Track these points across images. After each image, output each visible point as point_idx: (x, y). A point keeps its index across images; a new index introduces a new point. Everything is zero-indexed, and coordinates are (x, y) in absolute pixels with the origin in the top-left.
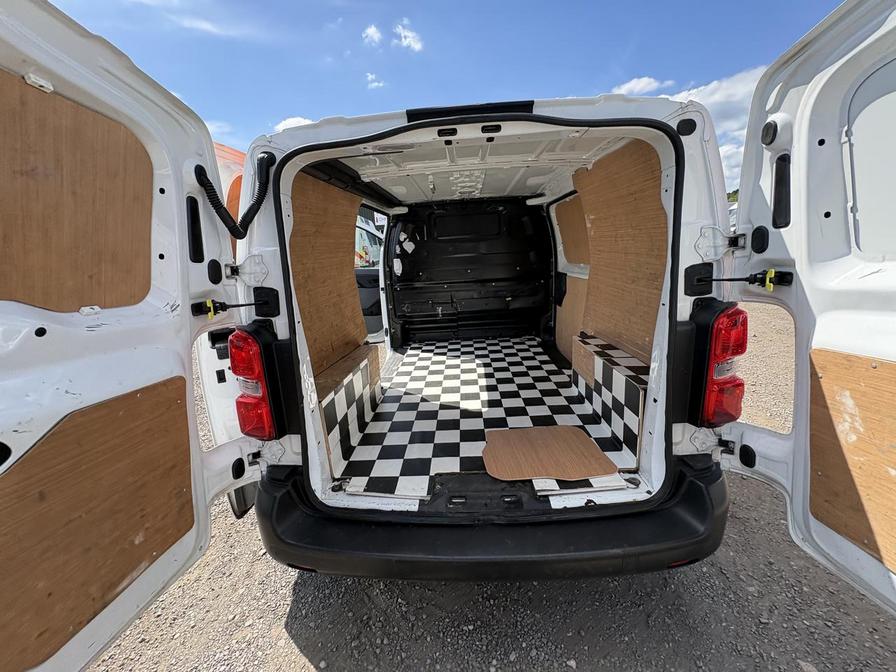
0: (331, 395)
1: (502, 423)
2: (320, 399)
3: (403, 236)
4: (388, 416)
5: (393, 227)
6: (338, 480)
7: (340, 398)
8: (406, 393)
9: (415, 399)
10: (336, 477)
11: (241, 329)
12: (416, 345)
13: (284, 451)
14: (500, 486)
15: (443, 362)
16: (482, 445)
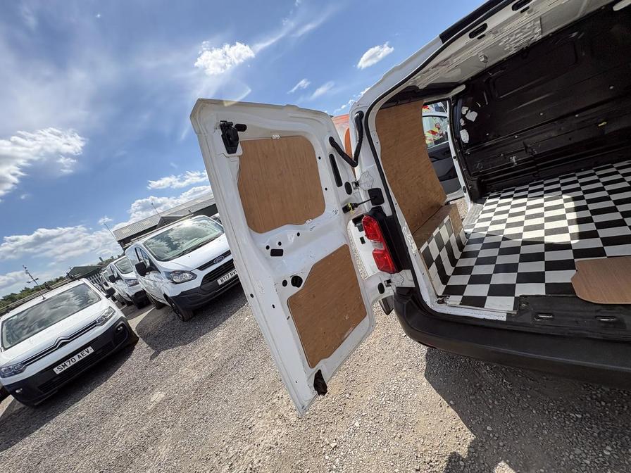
0: (426, 245)
1: (599, 252)
2: (419, 247)
3: (464, 110)
4: (475, 254)
5: (454, 105)
6: (441, 297)
7: (433, 246)
8: (487, 235)
9: (498, 239)
10: (440, 294)
11: (367, 214)
12: (495, 194)
13: (403, 279)
14: (594, 308)
15: (524, 204)
16: (573, 272)
